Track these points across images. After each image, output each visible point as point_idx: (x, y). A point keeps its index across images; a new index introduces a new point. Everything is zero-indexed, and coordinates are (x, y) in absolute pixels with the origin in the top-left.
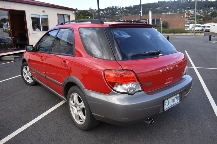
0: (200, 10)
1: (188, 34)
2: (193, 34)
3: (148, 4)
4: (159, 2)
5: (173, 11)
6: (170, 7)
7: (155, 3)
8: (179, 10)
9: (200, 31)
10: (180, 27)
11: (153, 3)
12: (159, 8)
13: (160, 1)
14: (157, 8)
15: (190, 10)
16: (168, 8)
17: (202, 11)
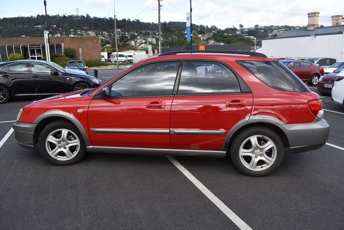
0: (104, 32)
1: (109, 67)
2: (116, 67)
3: (20, 18)
4: (38, 15)
5: (64, 32)
6: (58, 26)
7: (32, 17)
8: (72, 30)
9: (125, 63)
10: (94, 58)
11: (28, 18)
12: (40, 26)
13: (40, 15)
14: (37, 26)
15: (89, 31)
16: (55, 26)
17: (106, 33)
